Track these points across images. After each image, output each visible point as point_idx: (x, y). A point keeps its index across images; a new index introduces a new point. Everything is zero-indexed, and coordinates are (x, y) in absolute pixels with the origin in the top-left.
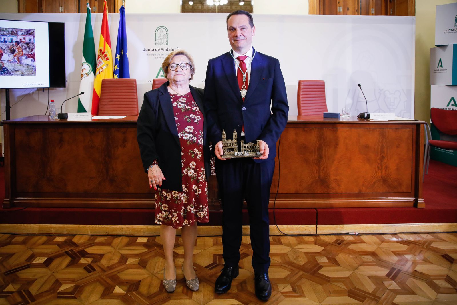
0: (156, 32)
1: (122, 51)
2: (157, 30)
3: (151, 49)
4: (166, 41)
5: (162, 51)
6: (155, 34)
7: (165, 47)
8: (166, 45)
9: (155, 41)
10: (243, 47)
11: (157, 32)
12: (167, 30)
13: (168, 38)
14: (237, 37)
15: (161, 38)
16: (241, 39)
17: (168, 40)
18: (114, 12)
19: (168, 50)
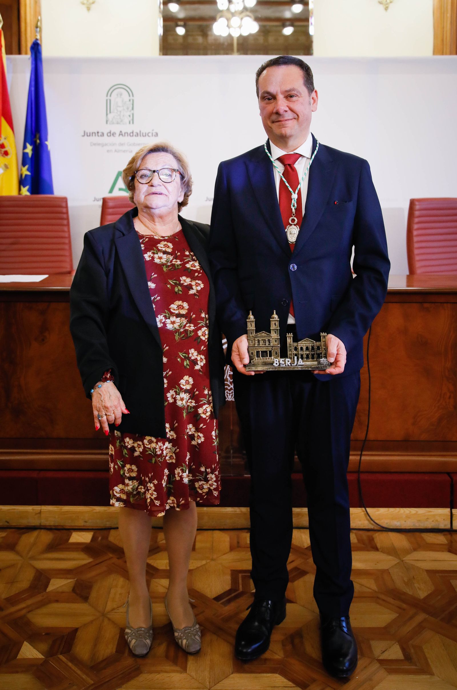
0: (107, 96)
1: (38, 136)
2: (109, 92)
3: (98, 133)
4: (130, 116)
5: (121, 136)
6: (107, 100)
7: (127, 128)
8: (130, 123)
9: (107, 114)
10: (291, 136)
11: (110, 96)
12: (130, 93)
13: (133, 109)
14: (278, 113)
15: (119, 109)
16: (286, 118)
17: (133, 114)
18: (20, 53)
19: (134, 134)
